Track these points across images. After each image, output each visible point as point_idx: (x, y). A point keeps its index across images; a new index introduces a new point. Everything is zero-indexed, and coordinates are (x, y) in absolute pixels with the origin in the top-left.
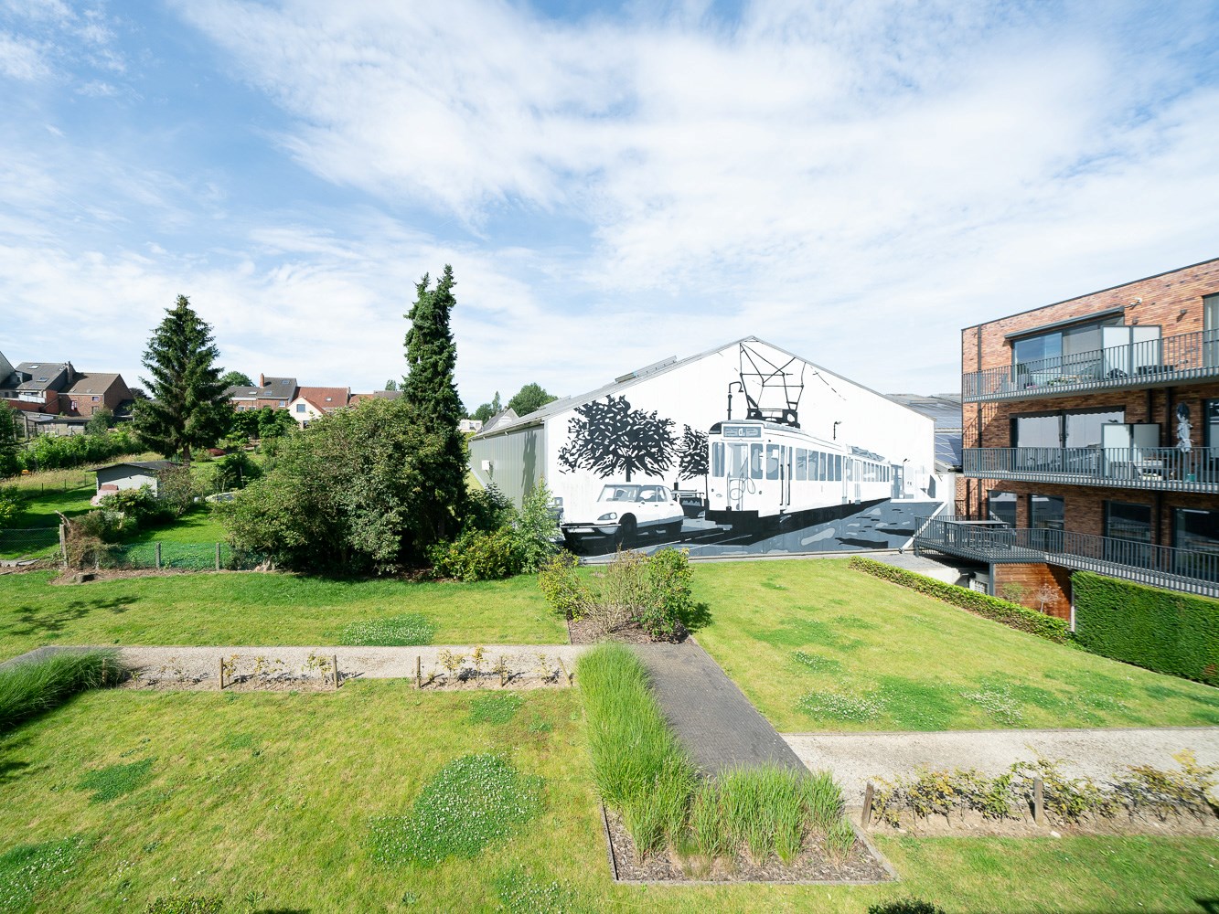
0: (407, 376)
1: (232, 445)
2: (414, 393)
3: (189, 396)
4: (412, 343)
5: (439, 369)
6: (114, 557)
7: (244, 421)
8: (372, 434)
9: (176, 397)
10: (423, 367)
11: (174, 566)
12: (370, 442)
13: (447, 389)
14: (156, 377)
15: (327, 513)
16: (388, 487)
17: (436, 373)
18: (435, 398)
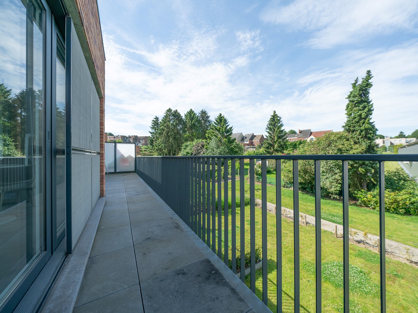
0: (346, 122)
1: (289, 153)
2: (349, 128)
3: (276, 138)
4: (349, 108)
5: (363, 117)
6: (258, 179)
7: (292, 145)
8: (329, 145)
9: (273, 139)
10: (354, 117)
11: (270, 184)
12: (327, 149)
13: (367, 125)
14: (268, 134)
15: (311, 173)
16: (335, 166)
17: (361, 118)
18: (360, 129)
